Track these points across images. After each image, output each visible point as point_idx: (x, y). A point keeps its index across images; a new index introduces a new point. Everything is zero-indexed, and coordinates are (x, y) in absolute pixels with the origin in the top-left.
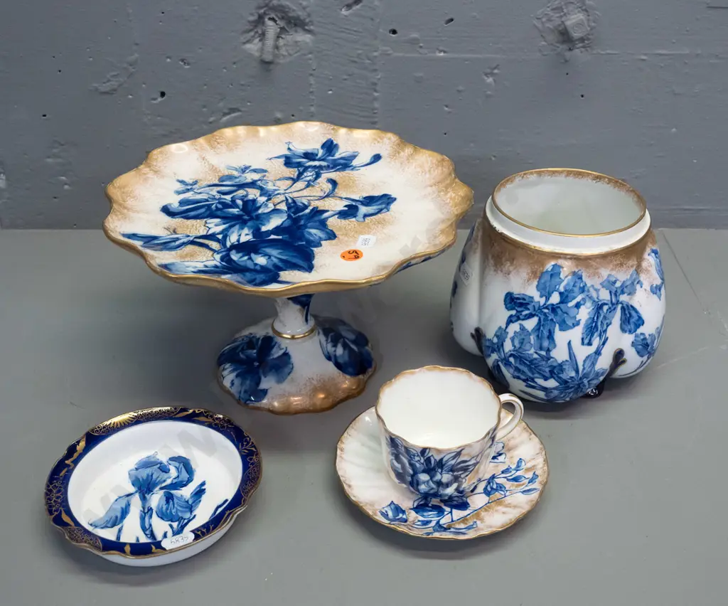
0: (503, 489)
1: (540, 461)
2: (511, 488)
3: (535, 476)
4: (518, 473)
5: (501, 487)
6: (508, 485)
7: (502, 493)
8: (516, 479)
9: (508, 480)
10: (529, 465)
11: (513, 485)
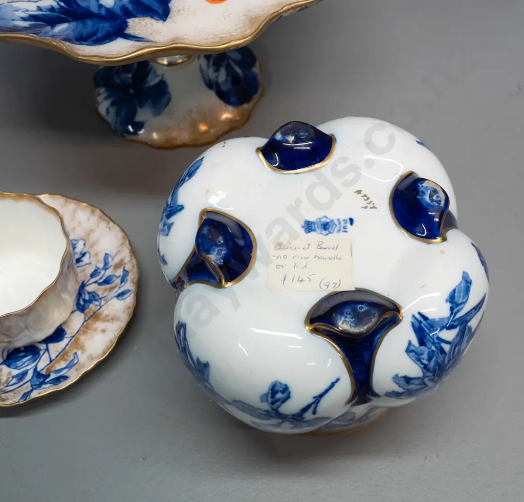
0: (97, 298)
1: (126, 254)
2: (105, 294)
3: (126, 273)
4: (109, 272)
5: (94, 297)
6: (101, 291)
7: (97, 303)
8: (107, 281)
9: (100, 284)
10: (117, 260)
11: (106, 290)
